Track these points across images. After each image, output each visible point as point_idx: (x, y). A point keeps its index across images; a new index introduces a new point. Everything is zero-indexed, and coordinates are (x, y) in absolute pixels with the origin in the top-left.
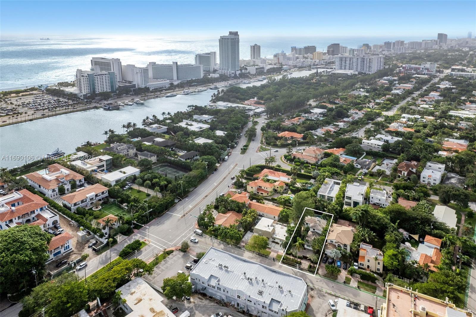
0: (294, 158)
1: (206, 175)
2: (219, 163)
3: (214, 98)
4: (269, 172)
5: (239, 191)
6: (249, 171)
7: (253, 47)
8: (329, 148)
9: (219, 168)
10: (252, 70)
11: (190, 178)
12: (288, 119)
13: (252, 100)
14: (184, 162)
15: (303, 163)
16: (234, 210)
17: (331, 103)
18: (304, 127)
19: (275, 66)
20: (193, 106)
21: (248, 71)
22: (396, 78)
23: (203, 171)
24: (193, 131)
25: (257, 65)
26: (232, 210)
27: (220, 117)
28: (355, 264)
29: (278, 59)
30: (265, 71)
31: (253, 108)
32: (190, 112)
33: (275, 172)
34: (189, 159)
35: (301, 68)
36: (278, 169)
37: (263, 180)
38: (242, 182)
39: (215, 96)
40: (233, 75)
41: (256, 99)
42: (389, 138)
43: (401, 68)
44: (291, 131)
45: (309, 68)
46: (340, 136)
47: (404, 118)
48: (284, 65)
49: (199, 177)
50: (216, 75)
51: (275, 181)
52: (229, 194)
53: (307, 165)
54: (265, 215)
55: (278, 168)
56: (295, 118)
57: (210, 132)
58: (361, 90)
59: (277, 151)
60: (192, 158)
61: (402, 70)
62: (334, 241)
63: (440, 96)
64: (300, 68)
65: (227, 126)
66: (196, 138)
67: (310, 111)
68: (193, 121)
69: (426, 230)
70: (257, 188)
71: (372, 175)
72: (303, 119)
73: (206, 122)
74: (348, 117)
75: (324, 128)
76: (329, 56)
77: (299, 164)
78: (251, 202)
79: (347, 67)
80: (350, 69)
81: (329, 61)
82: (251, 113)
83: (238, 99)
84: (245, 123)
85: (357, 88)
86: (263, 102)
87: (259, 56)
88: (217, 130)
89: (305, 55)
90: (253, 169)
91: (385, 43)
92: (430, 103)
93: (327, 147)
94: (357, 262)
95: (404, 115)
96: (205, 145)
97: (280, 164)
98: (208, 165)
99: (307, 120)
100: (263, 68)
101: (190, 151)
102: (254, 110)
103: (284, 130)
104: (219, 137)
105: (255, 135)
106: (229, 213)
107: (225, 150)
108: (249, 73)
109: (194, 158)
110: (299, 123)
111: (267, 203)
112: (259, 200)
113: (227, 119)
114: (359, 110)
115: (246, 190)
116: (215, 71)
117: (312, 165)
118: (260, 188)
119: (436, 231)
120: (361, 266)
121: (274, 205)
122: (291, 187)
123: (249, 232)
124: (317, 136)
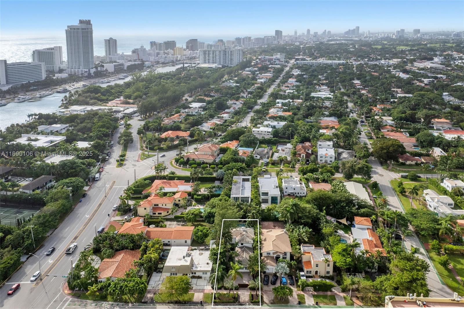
0: (188, 160)
1: (71, 207)
2: (87, 185)
3: (65, 102)
4: (163, 183)
5: (126, 217)
6: (135, 187)
7: (107, 41)
8: (222, 142)
9: (89, 193)
10: (110, 67)
11: (45, 217)
12: (167, 117)
13: (118, 99)
14: (30, 195)
15: (199, 165)
16: (127, 248)
17: (207, 96)
18: (189, 123)
19: (136, 63)
20: (36, 115)
21: (105, 69)
22: (256, 69)
23: (64, 201)
24: (40, 147)
25: (115, 62)
26: (123, 248)
27: (78, 124)
28: (302, 273)
29: (138, 54)
30: (125, 68)
31: (122, 109)
32: (33, 123)
33: (170, 181)
34: (38, 188)
35: (165, 64)
36: (172, 178)
37: (156, 195)
38: (128, 205)
39: (66, 100)
40: (86, 74)
41: (122, 98)
42: (275, 123)
43: (258, 60)
44: (174, 130)
45: (173, 63)
46: (228, 128)
47: (278, 103)
48: (145, 61)
49: (60, 212)
50: (64, 75)
51: (174, 193)
52: (111, 226)
53: (205, 165)
54: (172, 242)
55: (172, 175)
56: (173, 115)
57: (68, 145)
58: (231, 81)
59: (164, 156)
60: (44, 186)
61: (259, 62)
62: (271, 253)
63: (296, 81)
64: (163, 63)
65: (91, 134)
66: (46, 157)
67: (189, 106)
68: (38, 134)
69: (353, 211)
70: (151, 208)
71: (274, 164)
72: (184, 115)
73: (57, 133)
74: (229, 108)
75: (209, 121)
76: (189, 52)
77: (196, 166)
78: (148, 229)
79: (211, 61)
80: (213, 63)
81: (190, 56)
82: (120, 115)
83: (99, 100)
84: (116, 128)
85: (226, 81)
86: (131, 101)
87: (116, 52)
88: (78, 141)
89: (166, 51)
90: (141, 183)
91: (236, 39)
92: (292, 88)
93: (220, 141)
94: (303, 271)
95: (278, 101)
96: (63, 164)
97: (173, 171)
98: (72, 191)
99: (188, 115)
100: (122, 65)
101: (38, 177)
102: (124, 111)
103: (166, 130)
104: (82, 150)
105: (132, 141)
106: (120, 254)
107: (94, 166)
108: (106, 70)
109: (47, 186)
110: (180, 120)
111: (170, 225)
112: (159, 223)
113: (89, 125)
114: (237, 100)
115: (136, 214)
116: (61, 71)
117: (210, 164)
118: (156, 207)
119: (363, 210)
120: (309, 274)
121: (179, 225)
122: (195, 196)
123: (154, 274)
124: (204, 131)
